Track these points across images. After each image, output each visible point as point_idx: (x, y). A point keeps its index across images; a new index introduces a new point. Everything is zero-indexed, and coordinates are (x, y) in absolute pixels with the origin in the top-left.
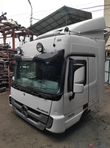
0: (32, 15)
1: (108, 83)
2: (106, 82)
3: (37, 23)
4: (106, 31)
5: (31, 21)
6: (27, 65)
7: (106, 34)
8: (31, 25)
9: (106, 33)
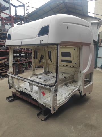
0: (28, 3)
1: (101, 68)
2: (100, 67)
3: (34, 11)
4: (100, 19)
5: (27, 9)
6: (25, 53)
7: (100, 22)
8: (27, 13)
9: (100, 20)
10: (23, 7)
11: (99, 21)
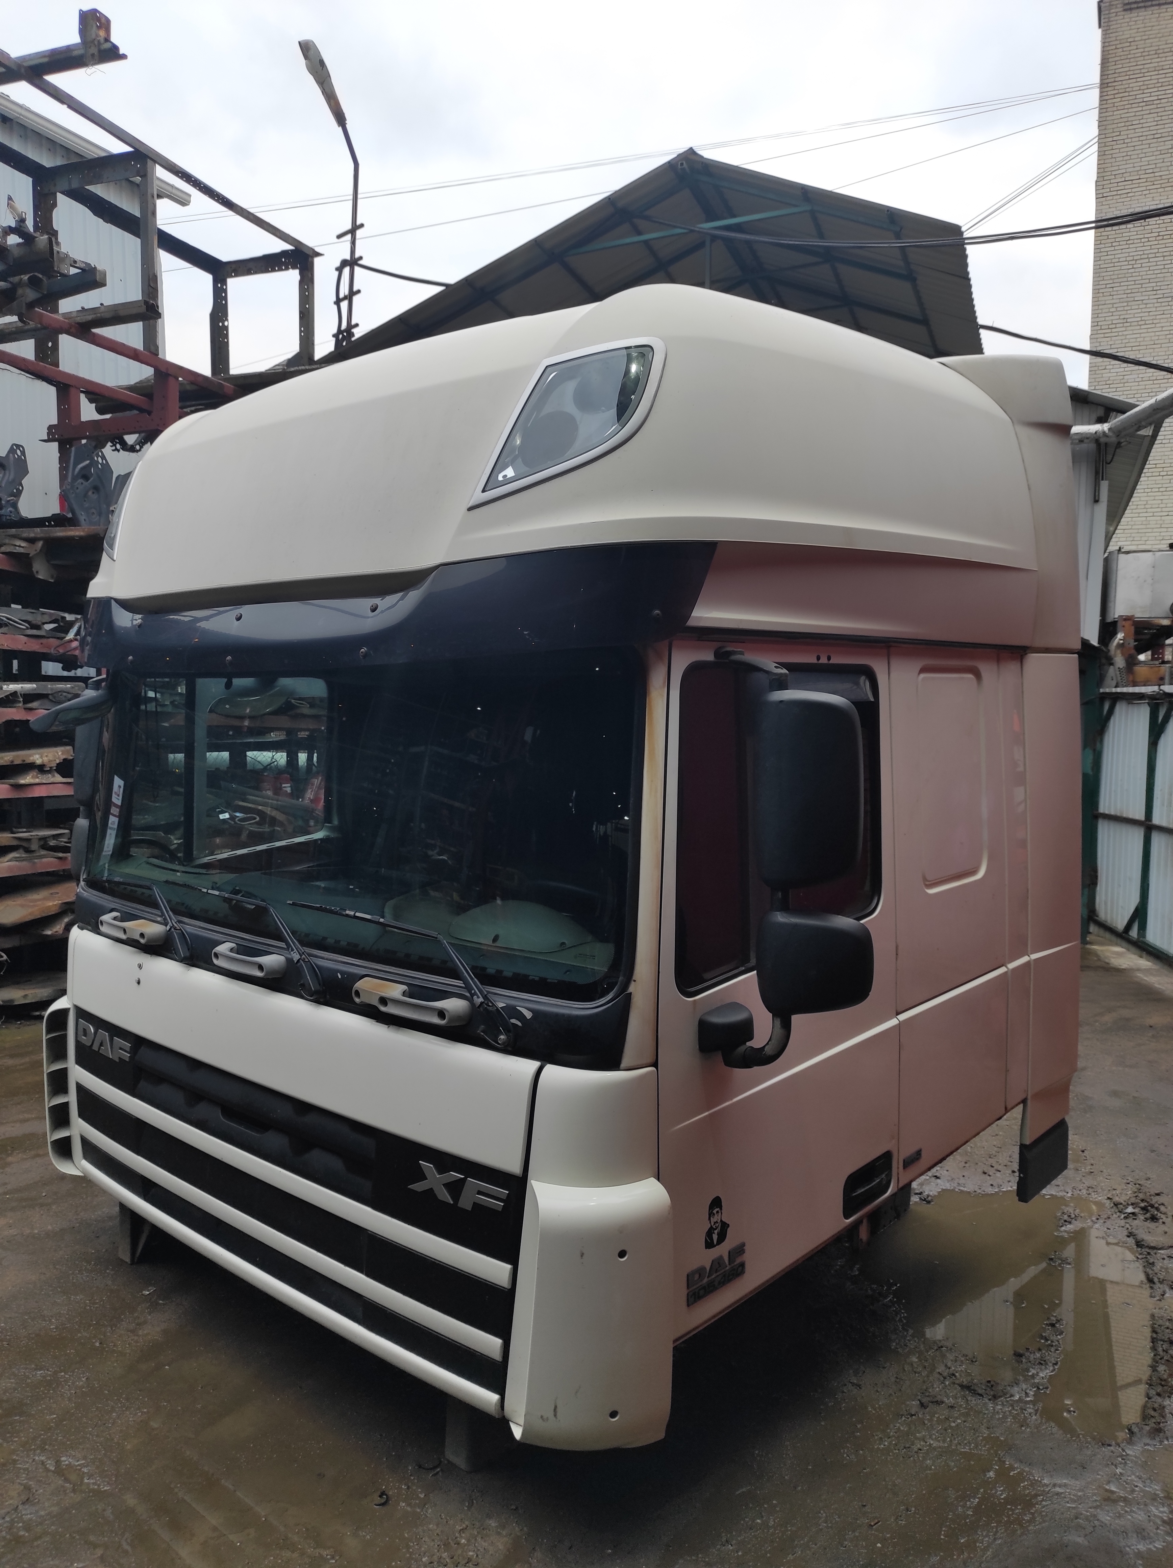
0: (352, 233)
1: (1134, 933)
4: (1121, 408)
7: (1117, 432)
8: (342, 335)
9: (1118, 420)
10: (293, 275)
11: (1106, 427)
